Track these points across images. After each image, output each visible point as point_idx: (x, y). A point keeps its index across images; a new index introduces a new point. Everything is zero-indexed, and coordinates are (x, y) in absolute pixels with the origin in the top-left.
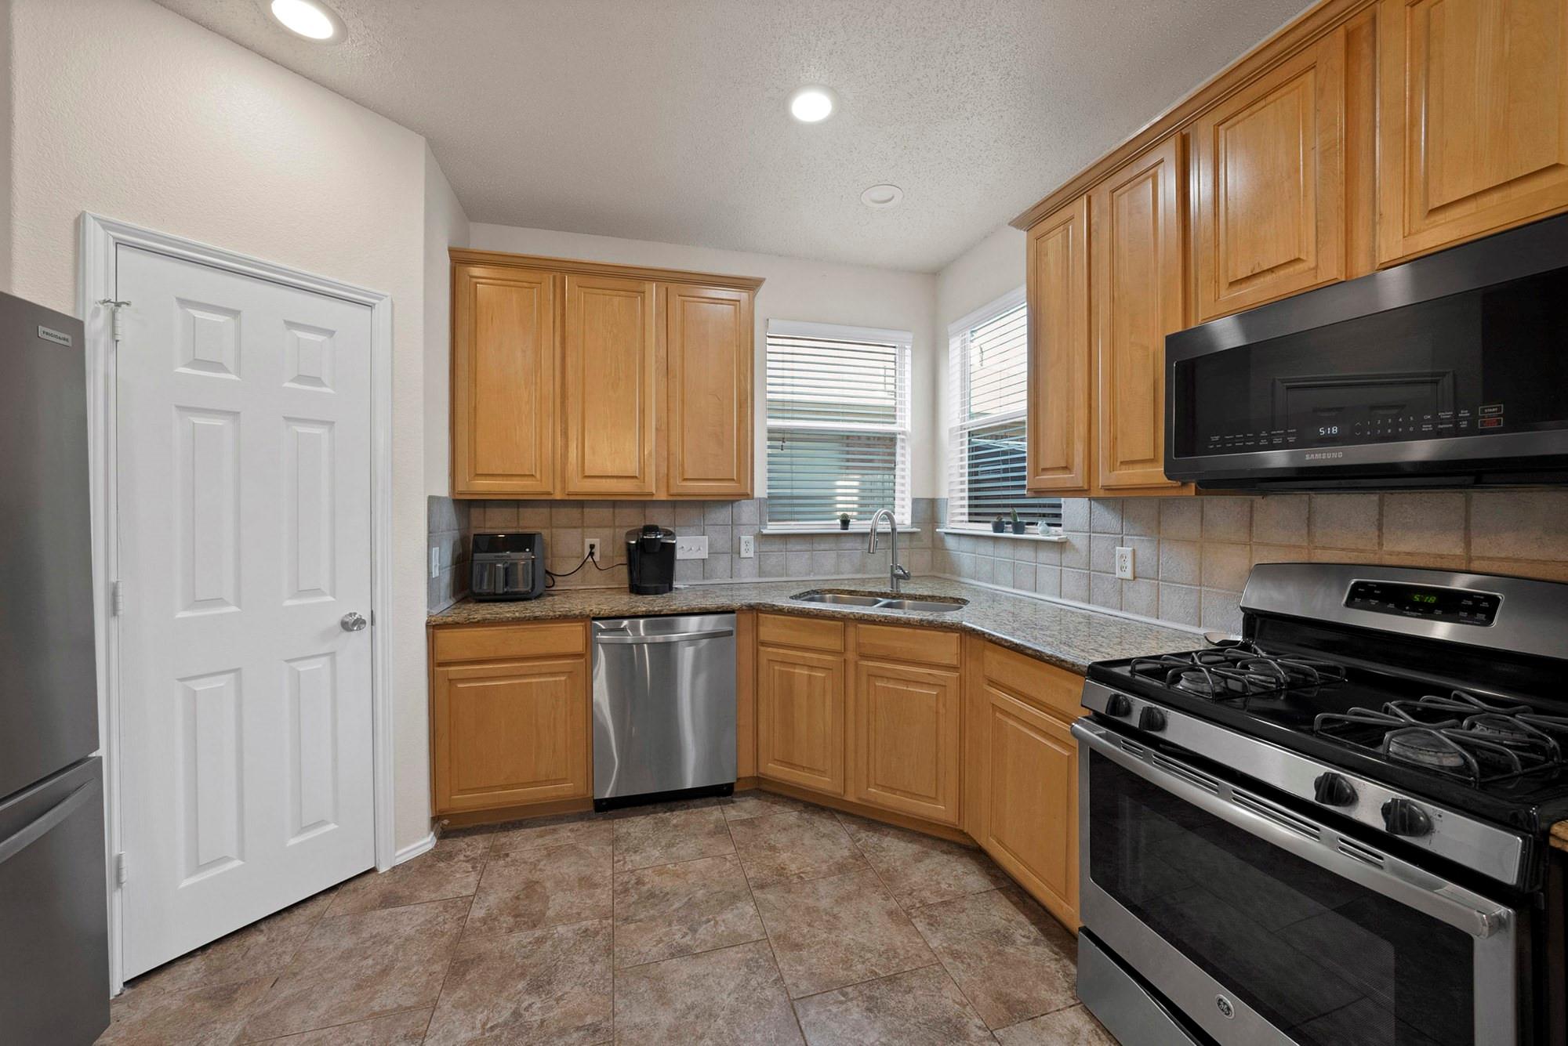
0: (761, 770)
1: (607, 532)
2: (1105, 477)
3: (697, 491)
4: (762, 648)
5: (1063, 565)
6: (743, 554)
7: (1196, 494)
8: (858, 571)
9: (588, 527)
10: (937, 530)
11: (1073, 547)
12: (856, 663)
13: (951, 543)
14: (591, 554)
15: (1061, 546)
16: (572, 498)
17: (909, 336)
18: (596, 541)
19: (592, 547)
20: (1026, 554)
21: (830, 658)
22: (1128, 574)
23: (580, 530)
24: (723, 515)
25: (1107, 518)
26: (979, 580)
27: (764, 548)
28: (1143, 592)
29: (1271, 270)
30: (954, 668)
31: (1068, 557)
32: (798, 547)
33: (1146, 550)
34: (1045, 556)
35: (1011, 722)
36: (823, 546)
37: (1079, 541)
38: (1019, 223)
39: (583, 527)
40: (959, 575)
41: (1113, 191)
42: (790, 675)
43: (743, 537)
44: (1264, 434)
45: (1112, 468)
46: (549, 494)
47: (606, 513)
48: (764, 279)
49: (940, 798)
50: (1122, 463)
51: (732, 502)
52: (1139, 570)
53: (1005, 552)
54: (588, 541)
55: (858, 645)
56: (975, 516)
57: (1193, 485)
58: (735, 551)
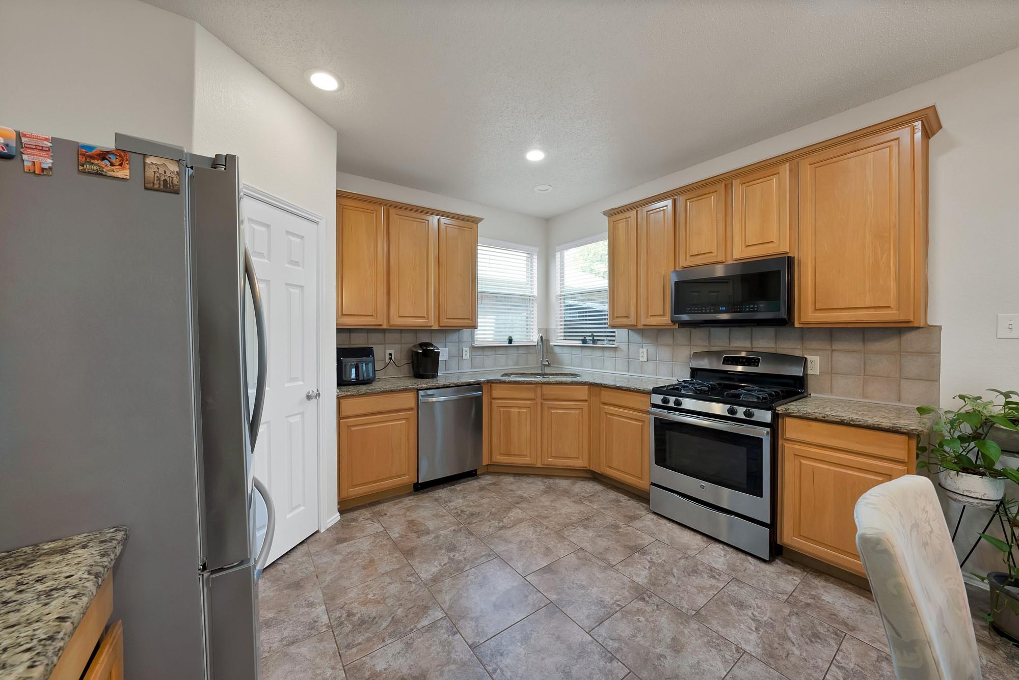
0: (494, 460)
1: (398, 347)
2: (644, 321)
3: (453, 325)
4: (493, 401)
5: (616, 357)
6: (464, 357)
7: (679, 327)
8: (515, 365)
9: (388, 344)
10: (551, 344)
11: (621, 350)
12: (542, 403)
13: (557, 350)
14: (391, 359)
15: (615, 349)
16: (391, 328)
17: (537, 249)
18: (392, 352)
19: (390, 354)
20: (598, 353)
21: (529, 402)
22: (645, 359)
23: (383, 346)
24: (454, 337)
25: (636, 337)
26: (573, 366)
27: (474, 354)
28: (650, 366)
29: (704, 254)
30: (585, 401)
31: (618, 354)
32: (489, 353)
33: (652, 349)
34: (607, 354)
35: (615, 418)
36: (500, 353)
37: (623, 347)
38: (605, 213)
39: (385, 344)
40: (562, 365)
41: (647, 212)
42: (509, 413)
43: (464, 348)
44: (704, 309)
45: (647, 318)
46: (381, 325)
47: (397, 336)
48: (483, 219)
49: (580, 457)
50: (651, 316)
51: (459, 330)
52: (649, 357)
53: (587, 353)
54: (388, 352)
55: (542, 395)
56: (566, 337)
57: (677, 325)
58: (460, 356)
